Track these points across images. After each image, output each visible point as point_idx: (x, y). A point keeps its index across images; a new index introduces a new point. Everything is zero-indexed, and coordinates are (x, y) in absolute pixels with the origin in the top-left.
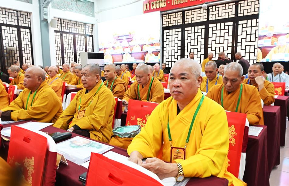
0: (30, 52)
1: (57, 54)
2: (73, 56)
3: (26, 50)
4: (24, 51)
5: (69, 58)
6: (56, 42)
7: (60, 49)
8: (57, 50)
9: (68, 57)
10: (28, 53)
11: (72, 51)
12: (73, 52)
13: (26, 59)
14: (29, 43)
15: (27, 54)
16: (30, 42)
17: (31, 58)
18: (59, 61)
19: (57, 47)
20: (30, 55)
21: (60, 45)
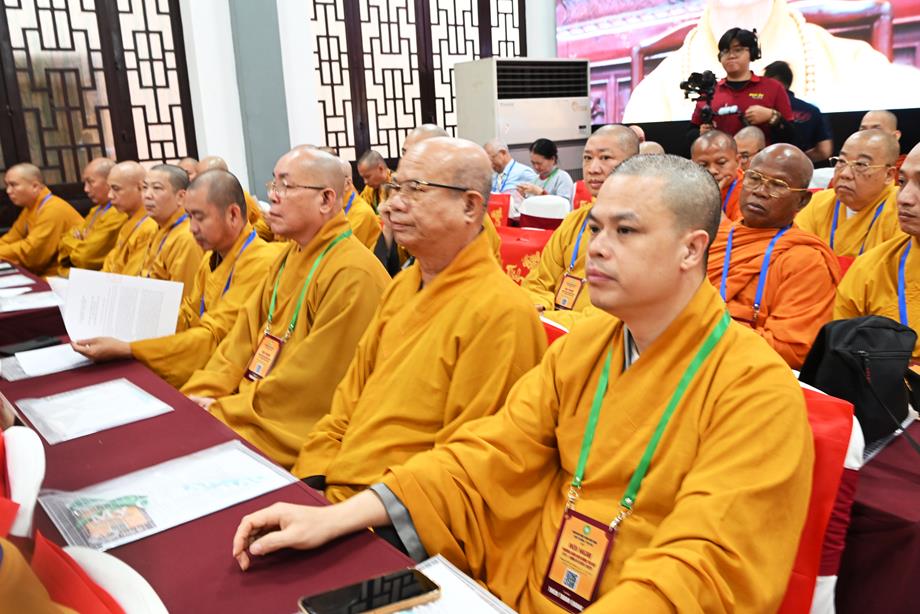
0: (173, 76)
1: (327, 80)
2: (414, 91)
3: (145, 67)
4: (138, 69)
5: (395, 99)
6: (320, 9)
7: (344, 48)
8: (325, 56)
9: (390, 95)
10: (160, 81)
11: (405, 61)
12: (415, 64)
13: (152, 118)
14: (164, 24)
15: (155, 87)
16: (167, 19)
17: (178, 112)
18: (335, 124)
19: (323, 41)
20: (172, 95)
21: (339, 29)
